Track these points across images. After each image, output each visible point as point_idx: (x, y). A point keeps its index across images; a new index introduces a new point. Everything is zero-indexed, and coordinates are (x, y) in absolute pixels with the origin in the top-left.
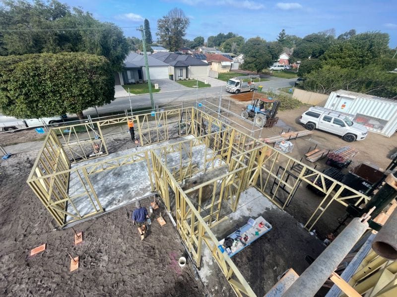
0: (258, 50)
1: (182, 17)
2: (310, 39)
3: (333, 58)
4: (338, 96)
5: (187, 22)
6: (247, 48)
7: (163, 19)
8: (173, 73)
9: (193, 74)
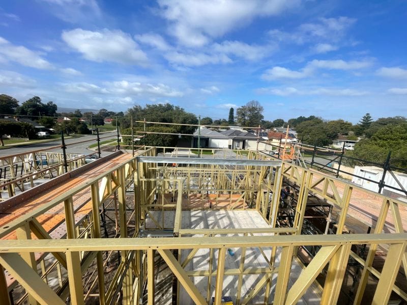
0: (311, 130)
1: (258, 106)
2: (383, 123)
3: (384, 140)
4: (362, 171)
5: (261, 109)
6: (300, 129)
7: (241, 108)
8: (231, 144)
9: (250, 147)
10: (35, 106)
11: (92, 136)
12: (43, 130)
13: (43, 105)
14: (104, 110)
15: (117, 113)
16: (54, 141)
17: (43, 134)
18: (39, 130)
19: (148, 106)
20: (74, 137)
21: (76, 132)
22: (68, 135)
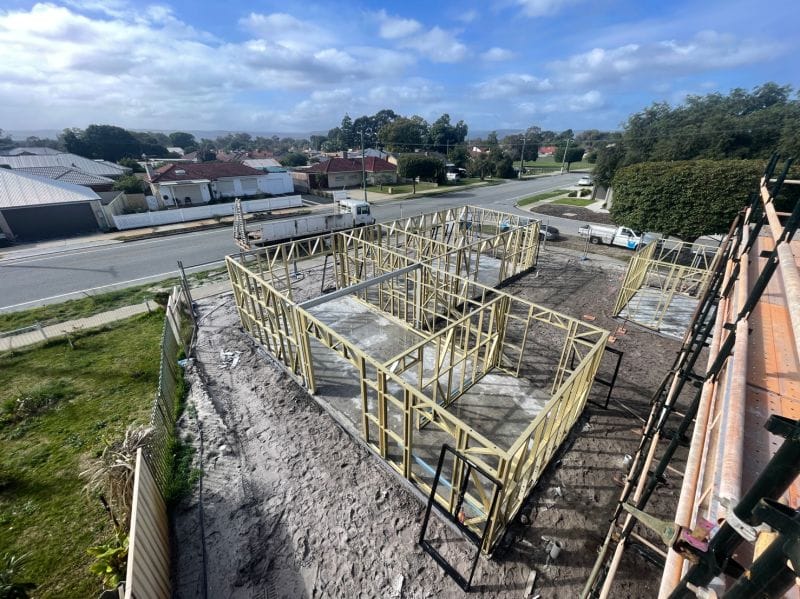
10: (444, 130)
11: (518, 182)
12: (454, 170)
13: (451, 128)
14: (535, 128)
15: (559, 134)
16: (467, 189)
17: (451, 176)
18: (448, 169)
19: (690, 101)
20: (491, 183)
21: (494, 175)
22: (483, 180)
